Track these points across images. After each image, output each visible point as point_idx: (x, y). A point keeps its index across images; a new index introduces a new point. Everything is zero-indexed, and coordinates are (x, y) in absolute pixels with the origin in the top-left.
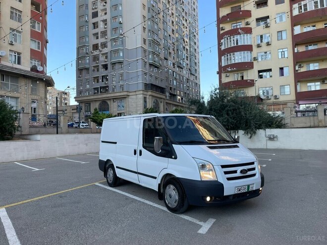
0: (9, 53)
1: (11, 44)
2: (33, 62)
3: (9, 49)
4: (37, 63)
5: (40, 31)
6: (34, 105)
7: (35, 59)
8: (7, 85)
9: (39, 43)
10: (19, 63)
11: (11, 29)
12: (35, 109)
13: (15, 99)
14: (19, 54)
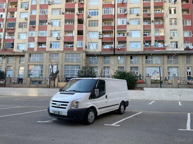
0: (170, 43)
1: (171, 38)
2: (187, 44)
3: (170, 41)
4: (189, 44)
5: (190, 25)
6: (189, 70)
7: (188, 43)
8: (171, 61)
9: (190, 32)
10: (177, 47)
11: (171, 30)
12: (190, 73)
13: (177, 68)
14: (177, 42)
